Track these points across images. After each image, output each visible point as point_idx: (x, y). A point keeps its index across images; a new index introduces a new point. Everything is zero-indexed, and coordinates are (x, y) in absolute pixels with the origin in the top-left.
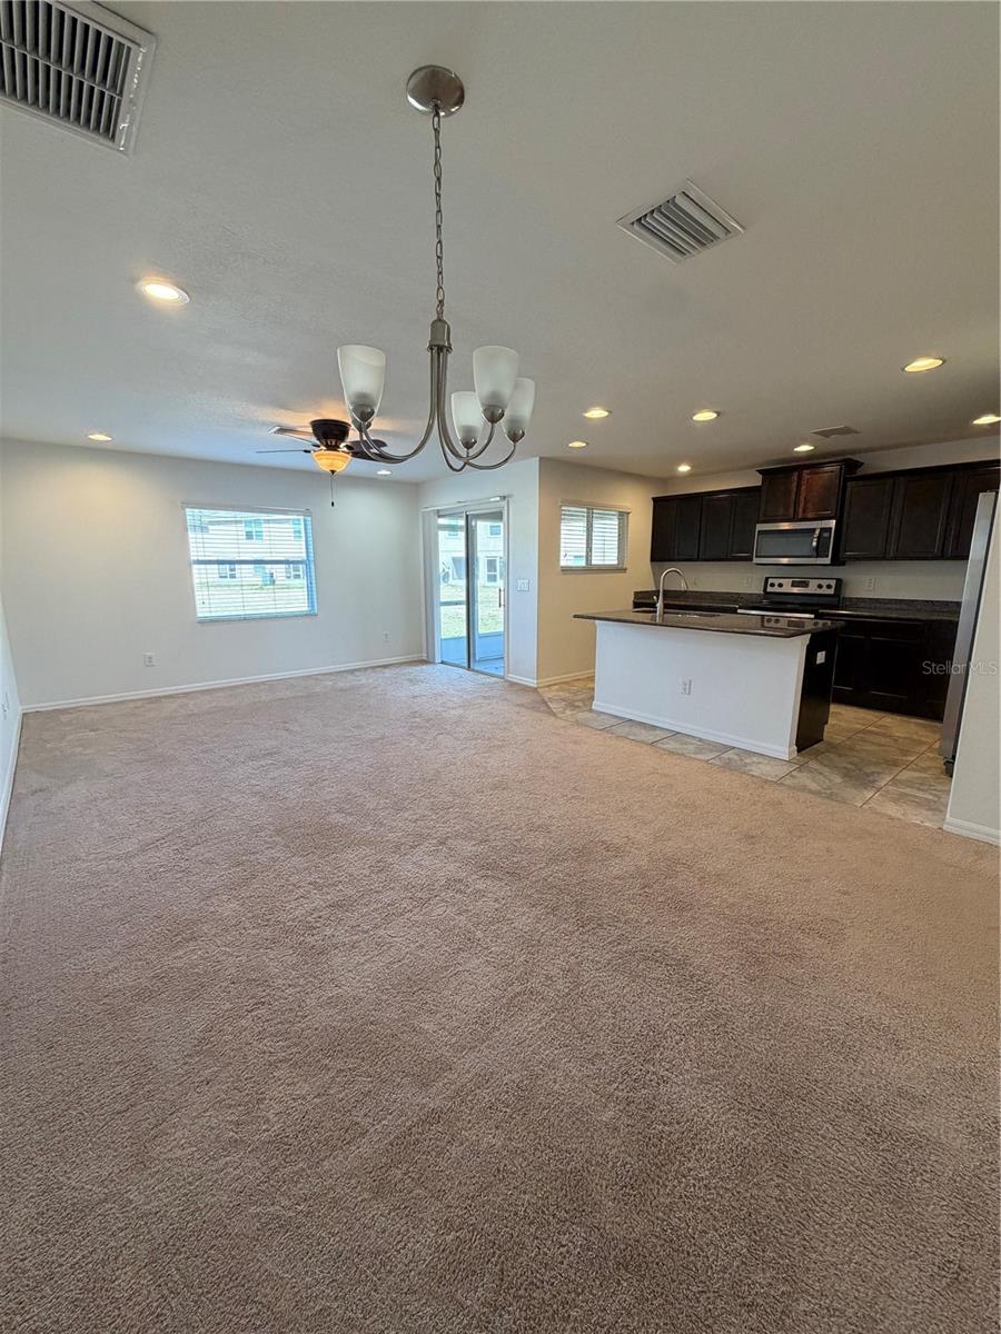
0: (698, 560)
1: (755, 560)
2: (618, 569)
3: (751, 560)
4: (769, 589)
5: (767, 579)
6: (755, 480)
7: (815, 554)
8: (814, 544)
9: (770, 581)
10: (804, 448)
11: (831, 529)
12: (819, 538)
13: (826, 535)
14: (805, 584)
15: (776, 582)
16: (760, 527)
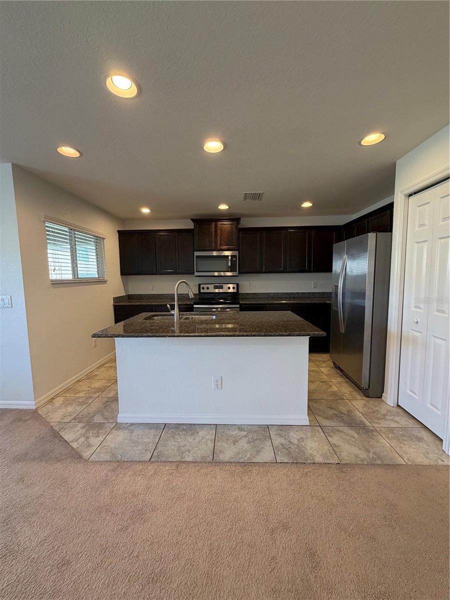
0: (155, 274)
1: (196, 274)
2: (100, 281)
3: (194, 273)
4: (202, 291)
5: (200, 285)
6: (190, 225)
7: (230, 270)
8: (230, 264)
9: (202, 286)
10: (223, 207)
11: (236, 256)
12: (231, 261)
13: (234, 259)
14: (221, 287)
15: (205, 286)
16: (196, 254)
